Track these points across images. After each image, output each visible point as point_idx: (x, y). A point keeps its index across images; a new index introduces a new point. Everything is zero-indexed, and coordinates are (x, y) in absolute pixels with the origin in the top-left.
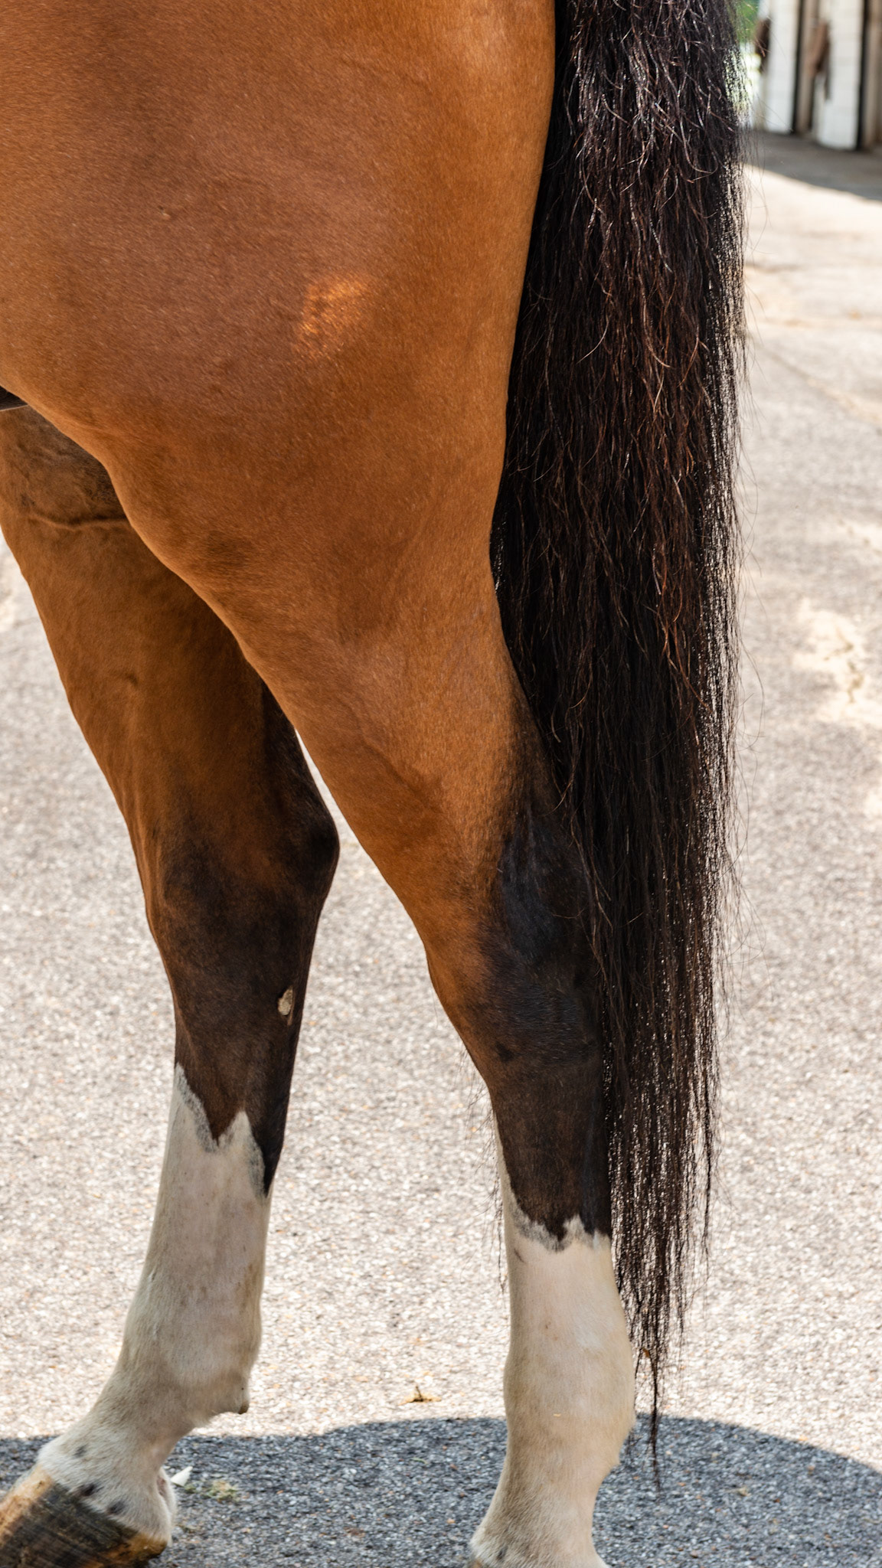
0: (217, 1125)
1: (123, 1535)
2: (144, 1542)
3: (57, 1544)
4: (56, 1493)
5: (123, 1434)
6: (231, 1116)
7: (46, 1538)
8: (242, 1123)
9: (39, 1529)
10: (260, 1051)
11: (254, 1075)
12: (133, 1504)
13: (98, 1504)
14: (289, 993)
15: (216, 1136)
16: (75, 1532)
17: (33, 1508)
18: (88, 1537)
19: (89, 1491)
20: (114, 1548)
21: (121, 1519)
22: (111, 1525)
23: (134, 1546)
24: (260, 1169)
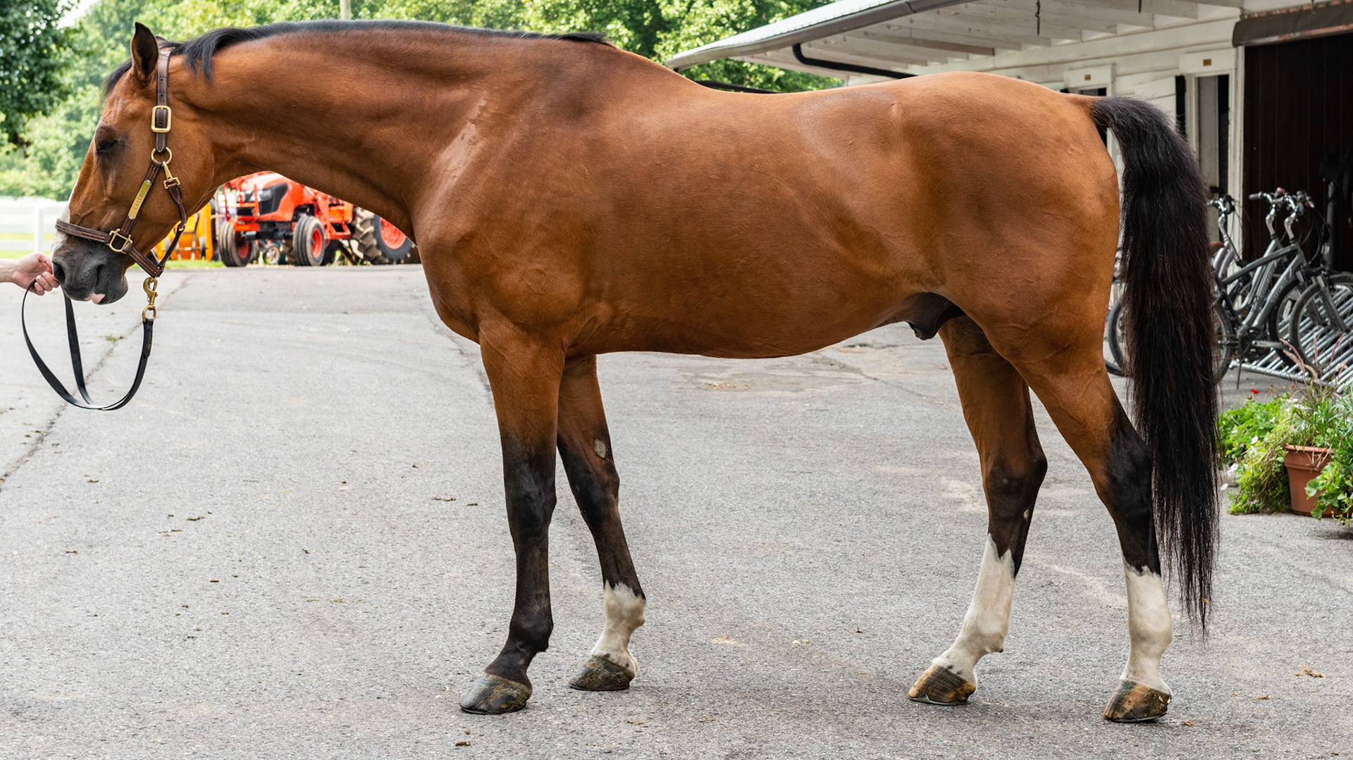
0: (1001, 553)
1: (962, 682)
2: (969, 686)
3: (940, 685)
4: (940, 669)
5: (963, 650)
6: (1006, 550)
7: (937, 683)
8: (1008, 553)
9: (935, 680)
10: (1017, 529)
11: (1014, 538)
12: (965, 672)
13: (954, 671)
14: (1027, 511)
15: (1000, 557)
16: (947, 681)
17: (932, 674)
18: (951, 683)
19: (951, 667)
20: (959, 687)
21: (961, 676)
22: (958, 678)
23: (965, 688)
24: (1013, 569)
